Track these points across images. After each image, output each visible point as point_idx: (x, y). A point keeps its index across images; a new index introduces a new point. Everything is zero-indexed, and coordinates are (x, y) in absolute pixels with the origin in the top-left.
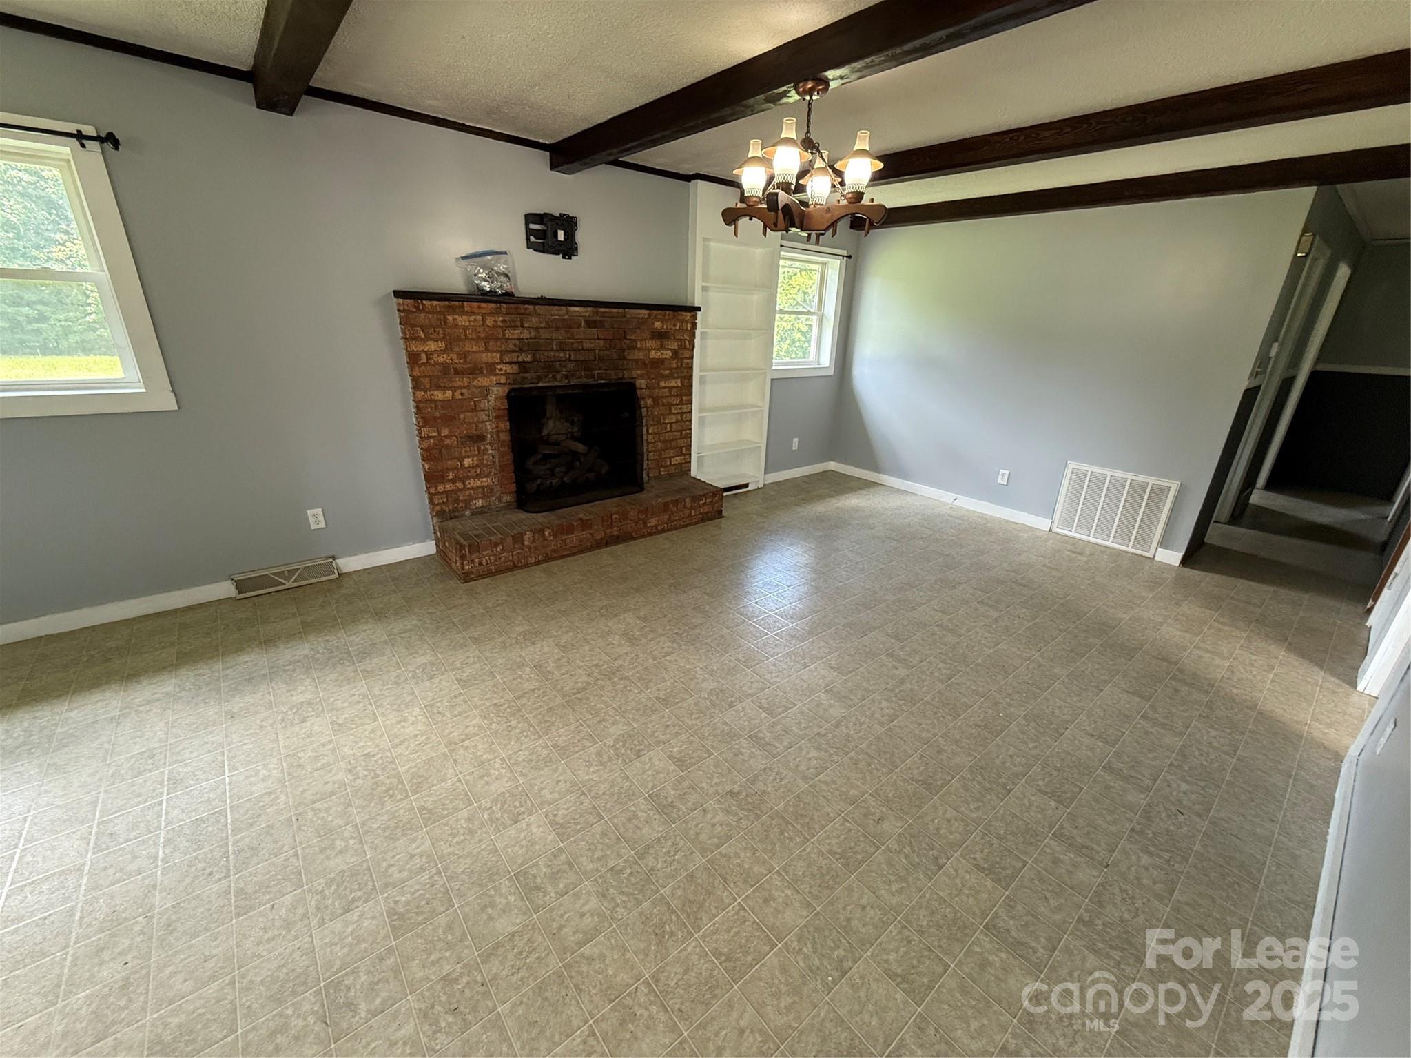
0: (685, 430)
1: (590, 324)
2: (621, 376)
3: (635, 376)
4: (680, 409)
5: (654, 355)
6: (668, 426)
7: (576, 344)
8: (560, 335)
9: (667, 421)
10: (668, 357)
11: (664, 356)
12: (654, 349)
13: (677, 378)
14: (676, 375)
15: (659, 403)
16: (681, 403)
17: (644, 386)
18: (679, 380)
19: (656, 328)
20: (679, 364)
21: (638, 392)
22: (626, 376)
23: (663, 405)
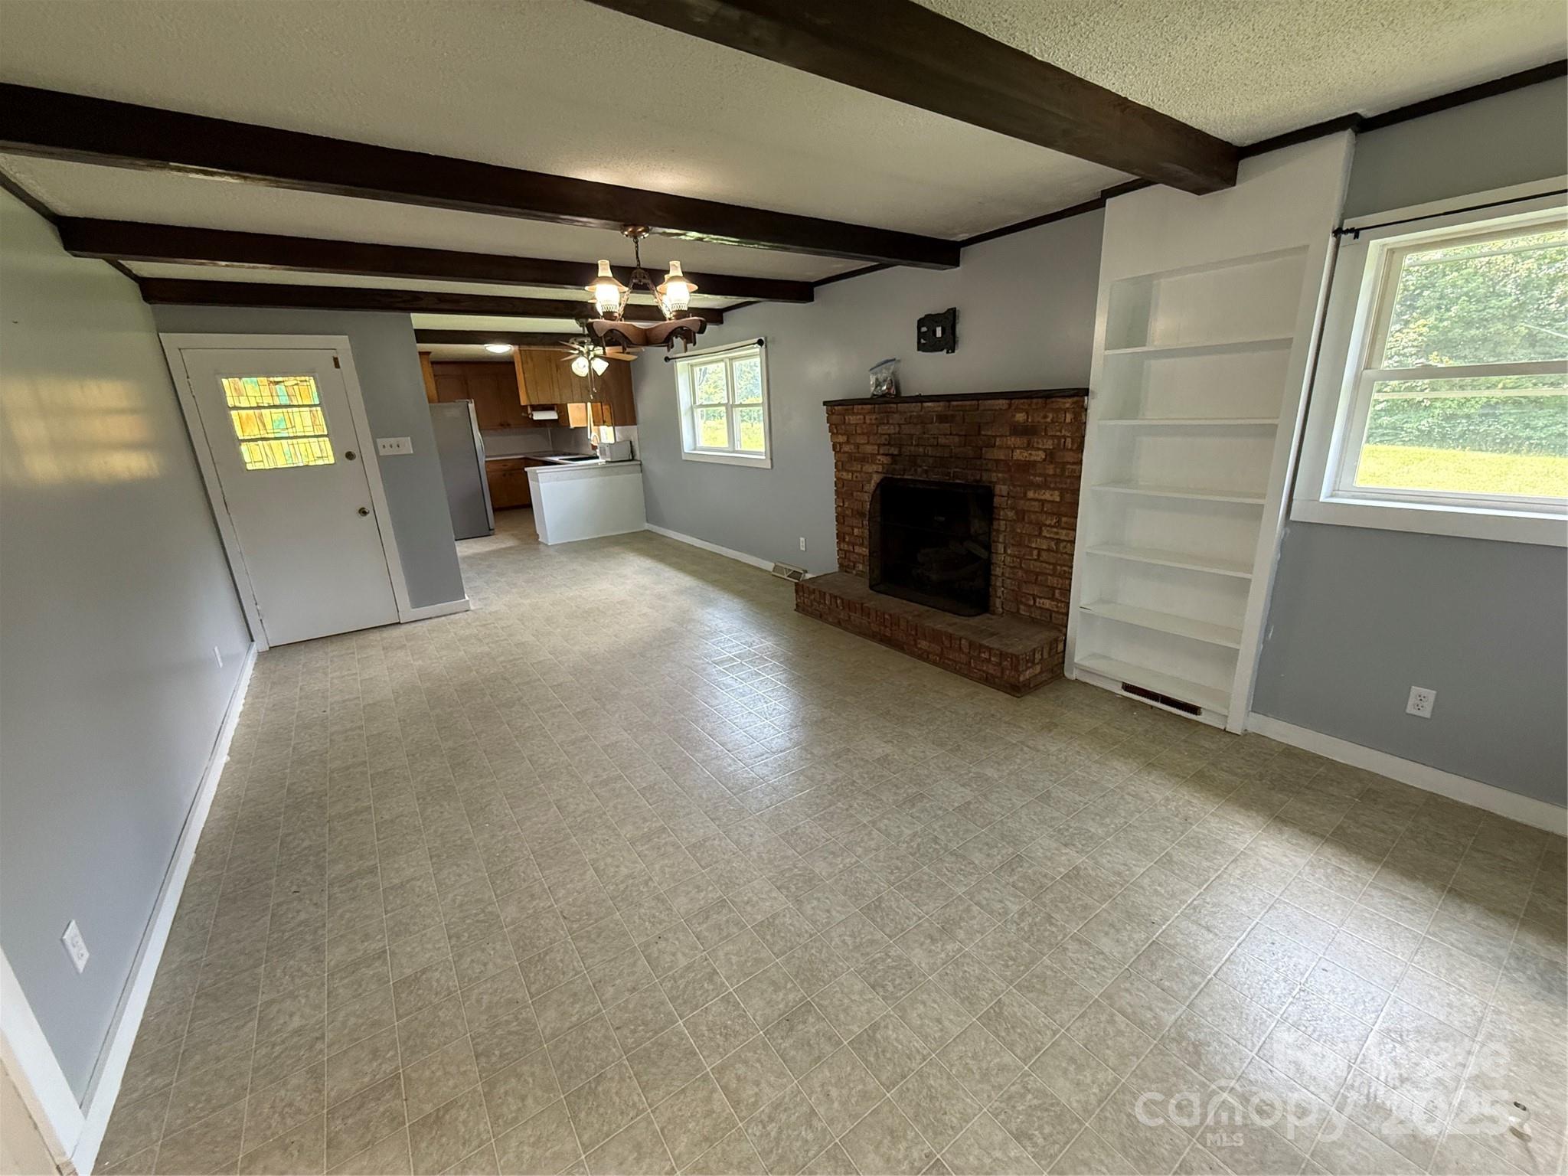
0: (1062, 566)
1: (942, 418)
2: (978, 477)
3: (994, 480)
4: (1057, 533)
5: (1018, 455)
6: (1035, 552)
7: (932, 440)
8: (916, 431)
9: (1034, 545)
10: (1039, 459)
11: (1032, 458)
12: (1019, 448)
13: (1054, 489)
14: (1052, 486)
15: (1023, 519)
16: (1058, 525)
17: (1005, 493)
18: (1057, 493)
19: (1017, 422)
20: (1058, 470)
21: (996, 500)
22: (984, 479)
23: (1030, 523)
